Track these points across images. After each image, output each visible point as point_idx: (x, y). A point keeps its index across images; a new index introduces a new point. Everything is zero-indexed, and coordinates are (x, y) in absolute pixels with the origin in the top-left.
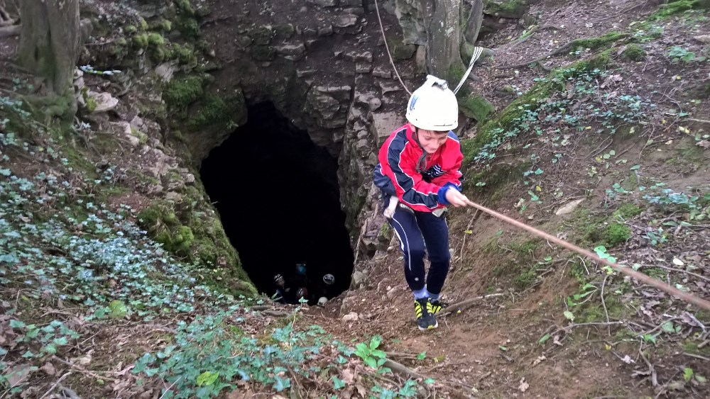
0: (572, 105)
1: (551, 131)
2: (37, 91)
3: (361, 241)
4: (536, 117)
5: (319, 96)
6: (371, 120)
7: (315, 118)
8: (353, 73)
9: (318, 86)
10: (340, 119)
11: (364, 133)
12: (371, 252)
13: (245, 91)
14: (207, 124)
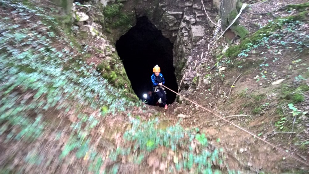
0: (285, 36)
1: (273, 47)
2: (59, 13)
3: (183, 82)
4: (268, 40)
5: (168, 16)
6: (190, 28)
7: (165, 26)
8: (183, 6)
9: (168, 11)
10: (176, 26)
11: (186, 34)
12: (187, 87)
13: (137, 11)
14: (120, 26)
